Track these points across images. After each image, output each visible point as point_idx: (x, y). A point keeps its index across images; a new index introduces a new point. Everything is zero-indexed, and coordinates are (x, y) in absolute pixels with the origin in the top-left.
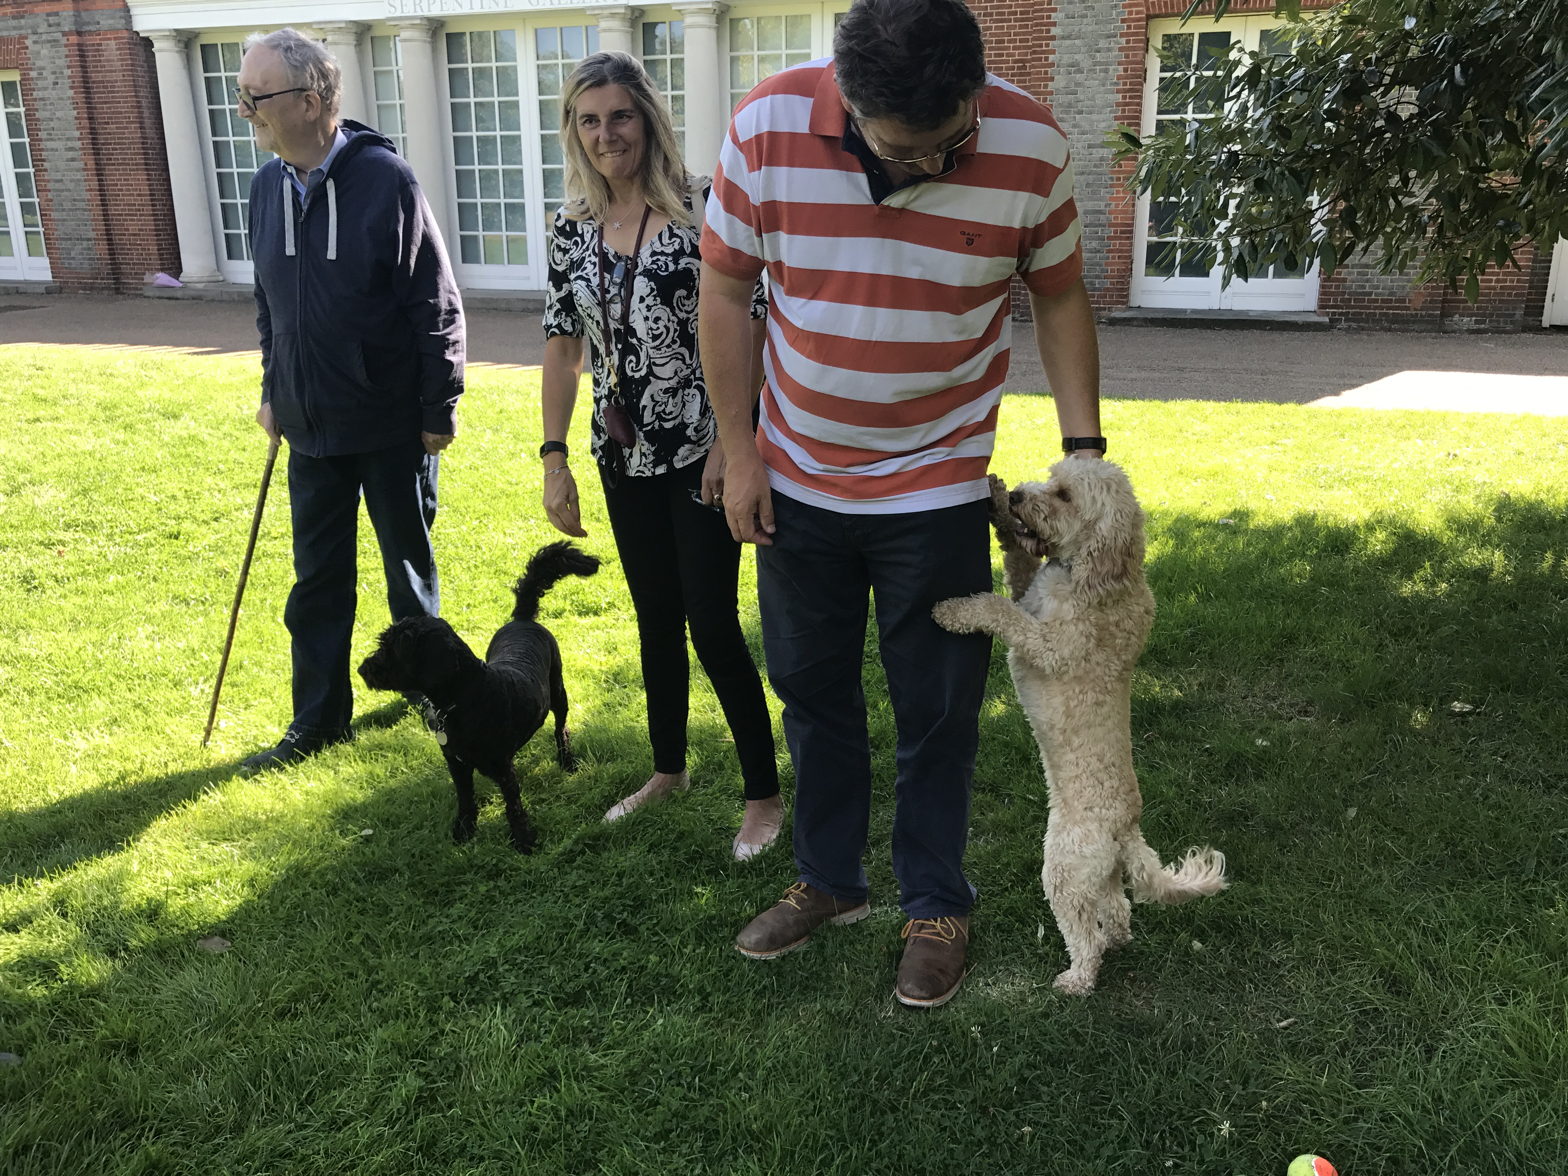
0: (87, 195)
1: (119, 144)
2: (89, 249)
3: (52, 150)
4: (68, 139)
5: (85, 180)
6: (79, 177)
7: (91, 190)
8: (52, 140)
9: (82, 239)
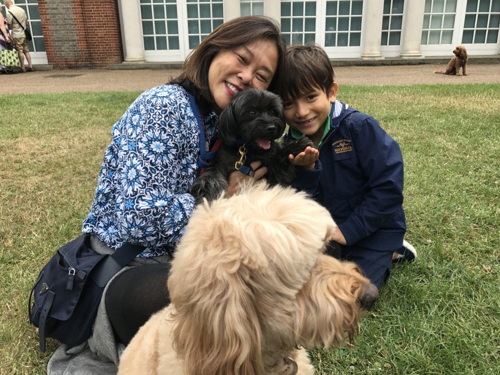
0: (73, 16)
2: (74, 46)
5: (73, 8)
7: (77, 14)
9: (69, 41)
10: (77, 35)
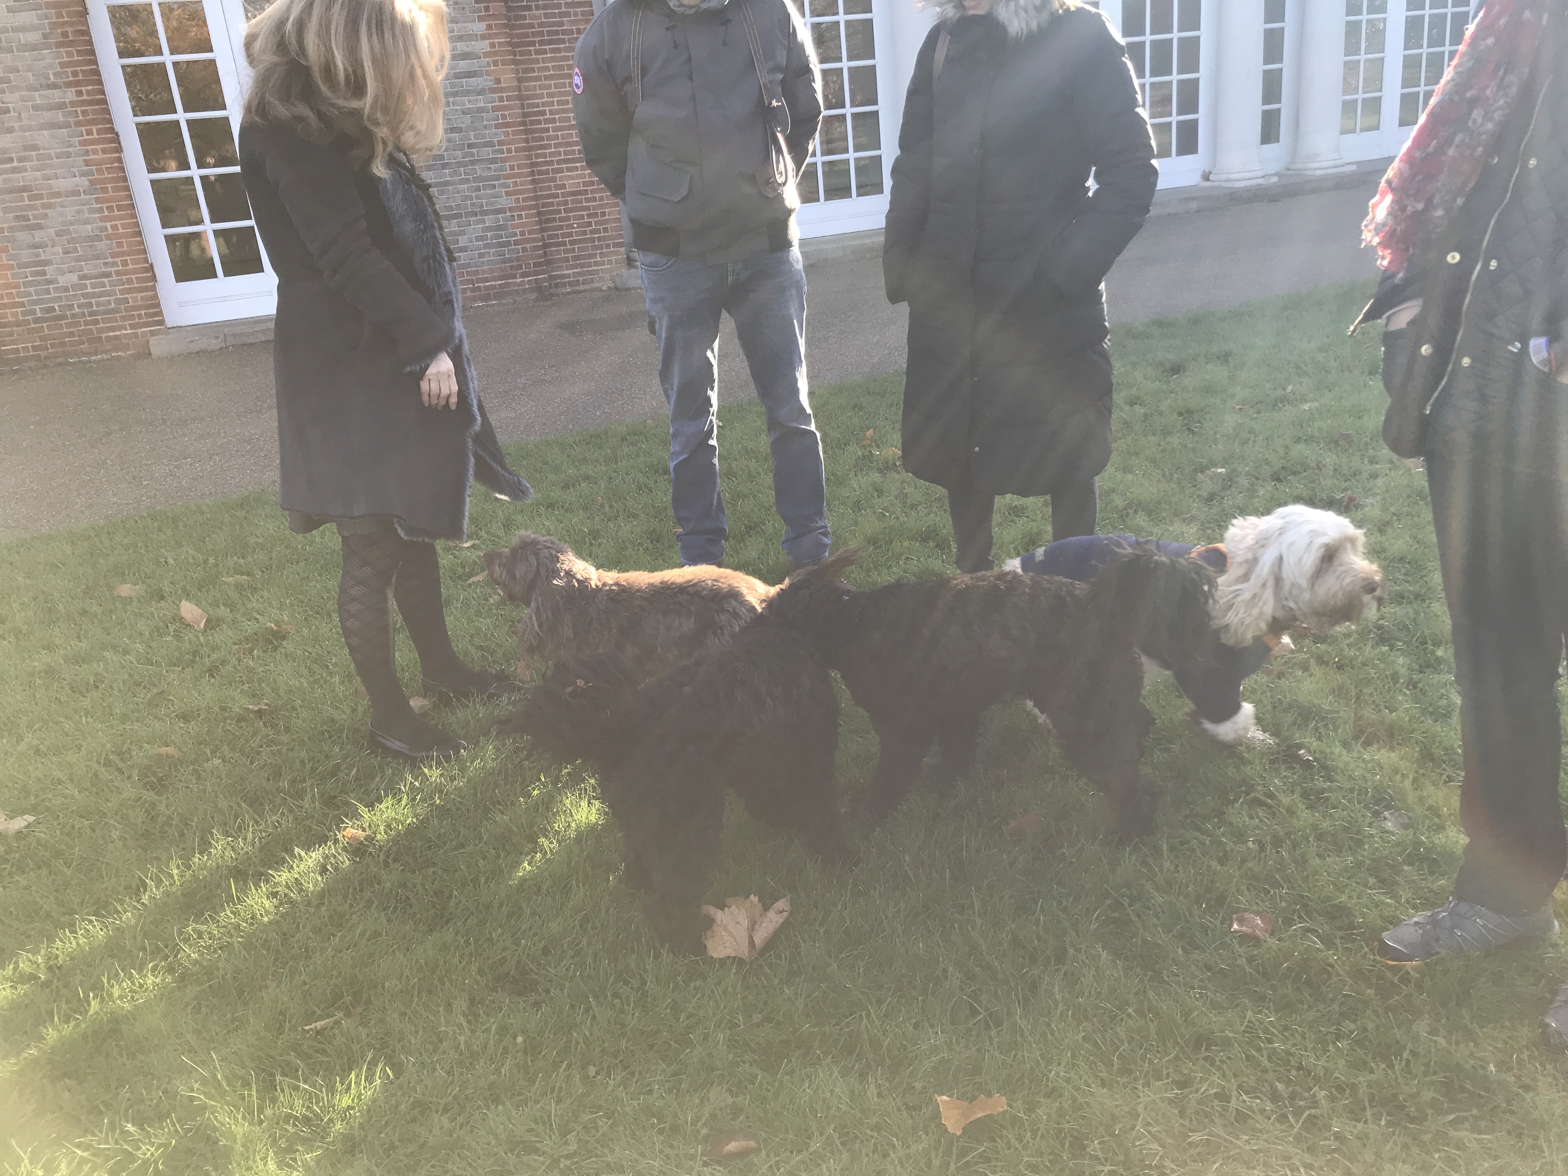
0: (496, 135)
5: (495, 109)
6: (482, 104)
10: (508, 194)
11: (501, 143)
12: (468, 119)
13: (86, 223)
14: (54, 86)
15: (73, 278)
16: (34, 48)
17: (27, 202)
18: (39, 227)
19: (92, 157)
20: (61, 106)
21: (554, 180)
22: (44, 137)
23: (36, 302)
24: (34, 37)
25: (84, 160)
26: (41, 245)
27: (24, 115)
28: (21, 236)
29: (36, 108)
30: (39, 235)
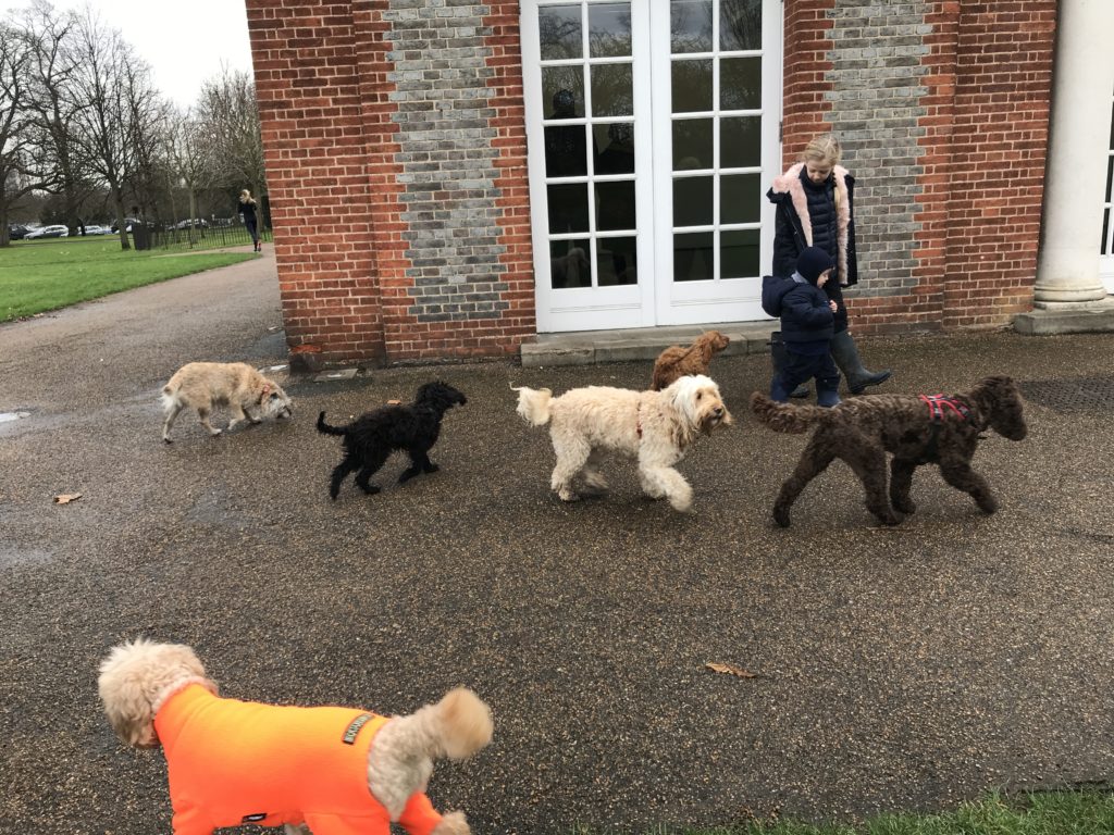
0: (918, 152)
1: (998, 48)
3: (854, 64)
4: (901, 42)
5: (923, 122)
6: (909, 117)
7: (933, 141)
8: (856, 44)
10: (918, 218)
11: (921, 161)
12: (890, 132)
13: (483, 225)
14: (478, 84)
15: (461, 279)
16: (466, 43)
17: (433, 201)
18: (440, 226)
19: (501, 158)
20: (480, 105)
21: (970, 205)
22: (459, 136)
23: (423, 300)
24: (468, 32)
25: (493, 161)
26: (439, 244)
27: (445, 112)
28: (424, 234)
29: (457, 105)
30: (439, 234)
